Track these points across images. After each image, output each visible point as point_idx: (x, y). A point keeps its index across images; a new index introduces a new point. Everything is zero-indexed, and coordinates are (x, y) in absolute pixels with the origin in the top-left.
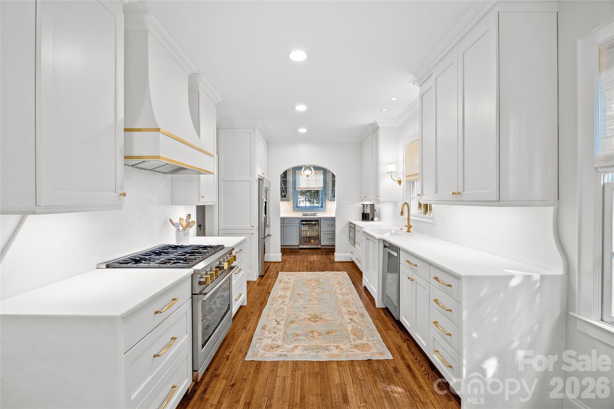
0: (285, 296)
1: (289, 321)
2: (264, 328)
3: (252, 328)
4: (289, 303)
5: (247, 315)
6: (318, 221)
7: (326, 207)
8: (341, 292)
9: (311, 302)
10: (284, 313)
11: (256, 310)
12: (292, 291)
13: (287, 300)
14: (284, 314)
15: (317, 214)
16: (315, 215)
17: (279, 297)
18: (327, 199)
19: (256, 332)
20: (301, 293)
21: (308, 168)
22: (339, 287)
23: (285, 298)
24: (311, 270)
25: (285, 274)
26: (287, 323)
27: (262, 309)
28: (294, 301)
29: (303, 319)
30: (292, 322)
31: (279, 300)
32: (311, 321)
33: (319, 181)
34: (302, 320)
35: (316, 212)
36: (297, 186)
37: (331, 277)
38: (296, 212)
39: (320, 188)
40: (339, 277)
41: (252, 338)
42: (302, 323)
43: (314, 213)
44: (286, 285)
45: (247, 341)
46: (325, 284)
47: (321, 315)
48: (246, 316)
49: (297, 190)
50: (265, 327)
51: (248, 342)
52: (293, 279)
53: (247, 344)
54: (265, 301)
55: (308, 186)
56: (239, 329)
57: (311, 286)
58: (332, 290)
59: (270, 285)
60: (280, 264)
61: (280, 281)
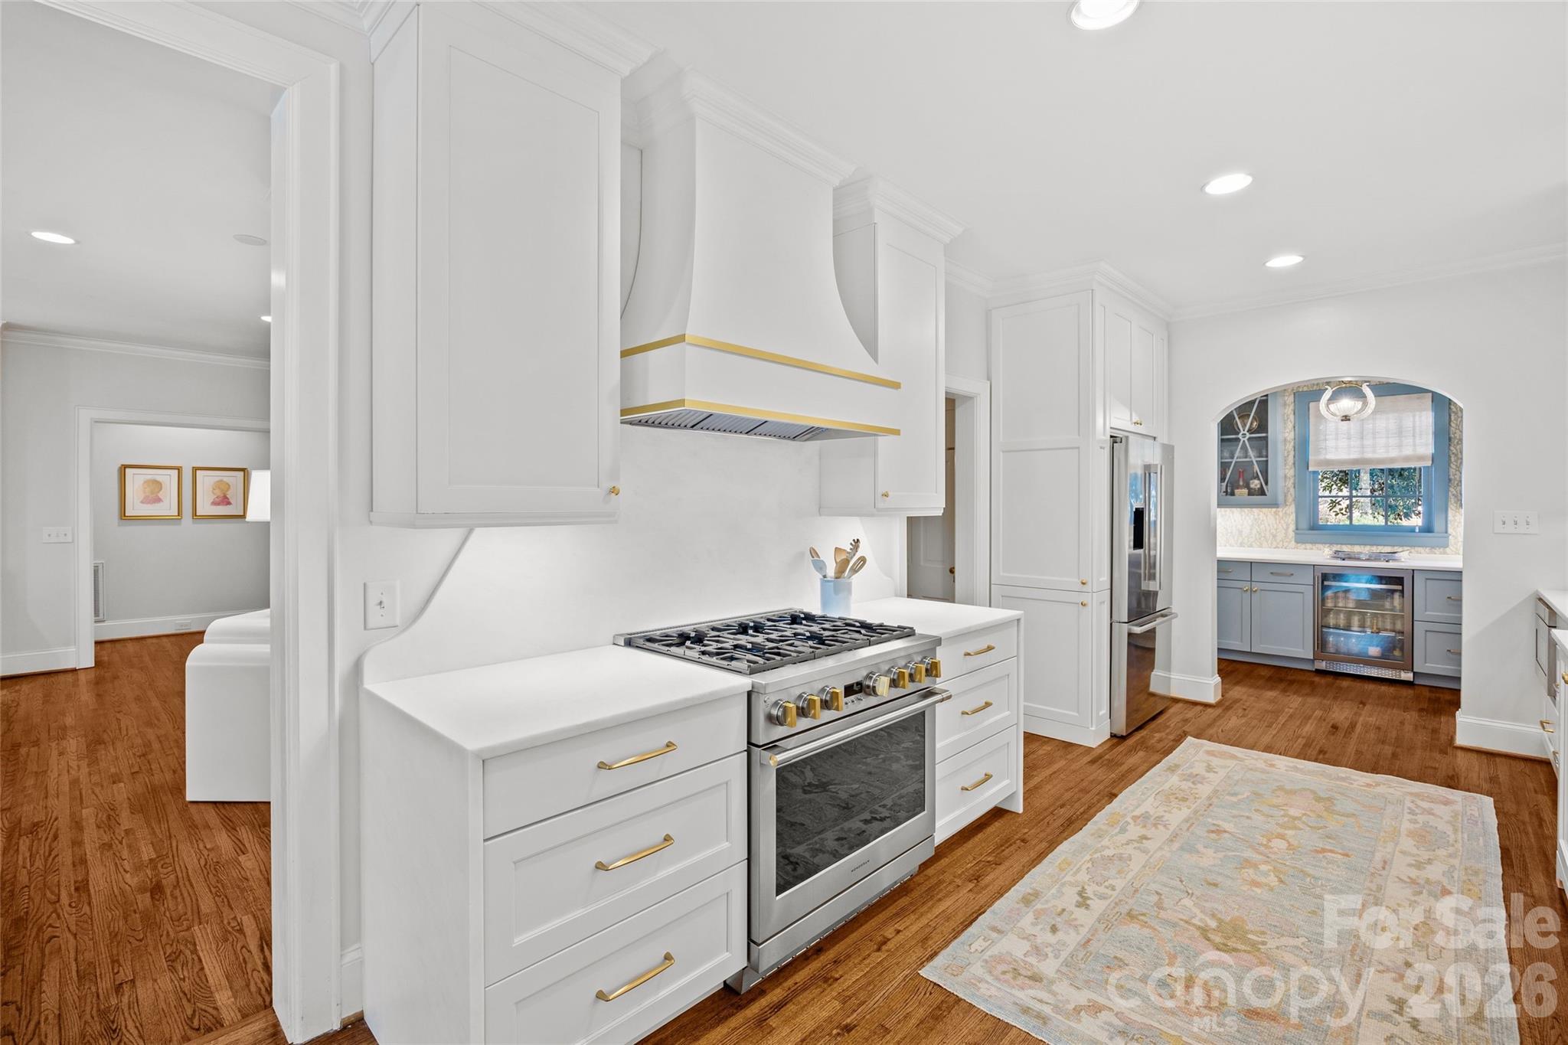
0: (1158, 822)
1: (1124, 909)
2: (1027, 901)
3: (995, 887)
4: (1160, 848)
5: (1007, 842)
6: (1399, 581)
7: (1450, 531)
8: (1414, 873)
9: (1251, 871)
10: (1123, 875)
11: (1042, 835)
12: (1196, 812)
13: (1160, 835)
14: (1121, 877)
15: (1396, 555)
16: (1390, 556)
17: (1135, 818)
18: (1452, 500)
19: (999, 904)
20: (1226, 826)
21: (1352, 389)
22: (1415, 851)
23: (1157, 828)
24: (1321, 756)
25: (1205, 748)
26: (1115, 911)
27: (1059, 839)
28: (1182, 848)
29: (1182, 923)
30: (1131, 916)
31: (1131, 827)
32: (1208, 939)
33: (1414, 436)
34: (1174, 925)
35: (1396, 549)
36: (1311, 458)
37: (1400, 802)
38: (1309, 546)
39: (1421, 458)
40: (1440, 809)
41: (977, 918)
42: (1167, 933)
43: (1388, 549)
44: (1185, 785)
45: (960, 917)
46: (1352, 820)
47: (1263, 933)
48: (1002, 846)
49: (1311, 469)
50: (1032, 898)
51: (962, 923)
52: (1222, 773)
53: (954, 930)
54: (1085, 816)
55: (1363, 453)
56: (960, 875)
57: (1282, 812)
58: (1373, 853)
59: (1130, 770)
60: (1210, 710)
61: (1172, 769)
